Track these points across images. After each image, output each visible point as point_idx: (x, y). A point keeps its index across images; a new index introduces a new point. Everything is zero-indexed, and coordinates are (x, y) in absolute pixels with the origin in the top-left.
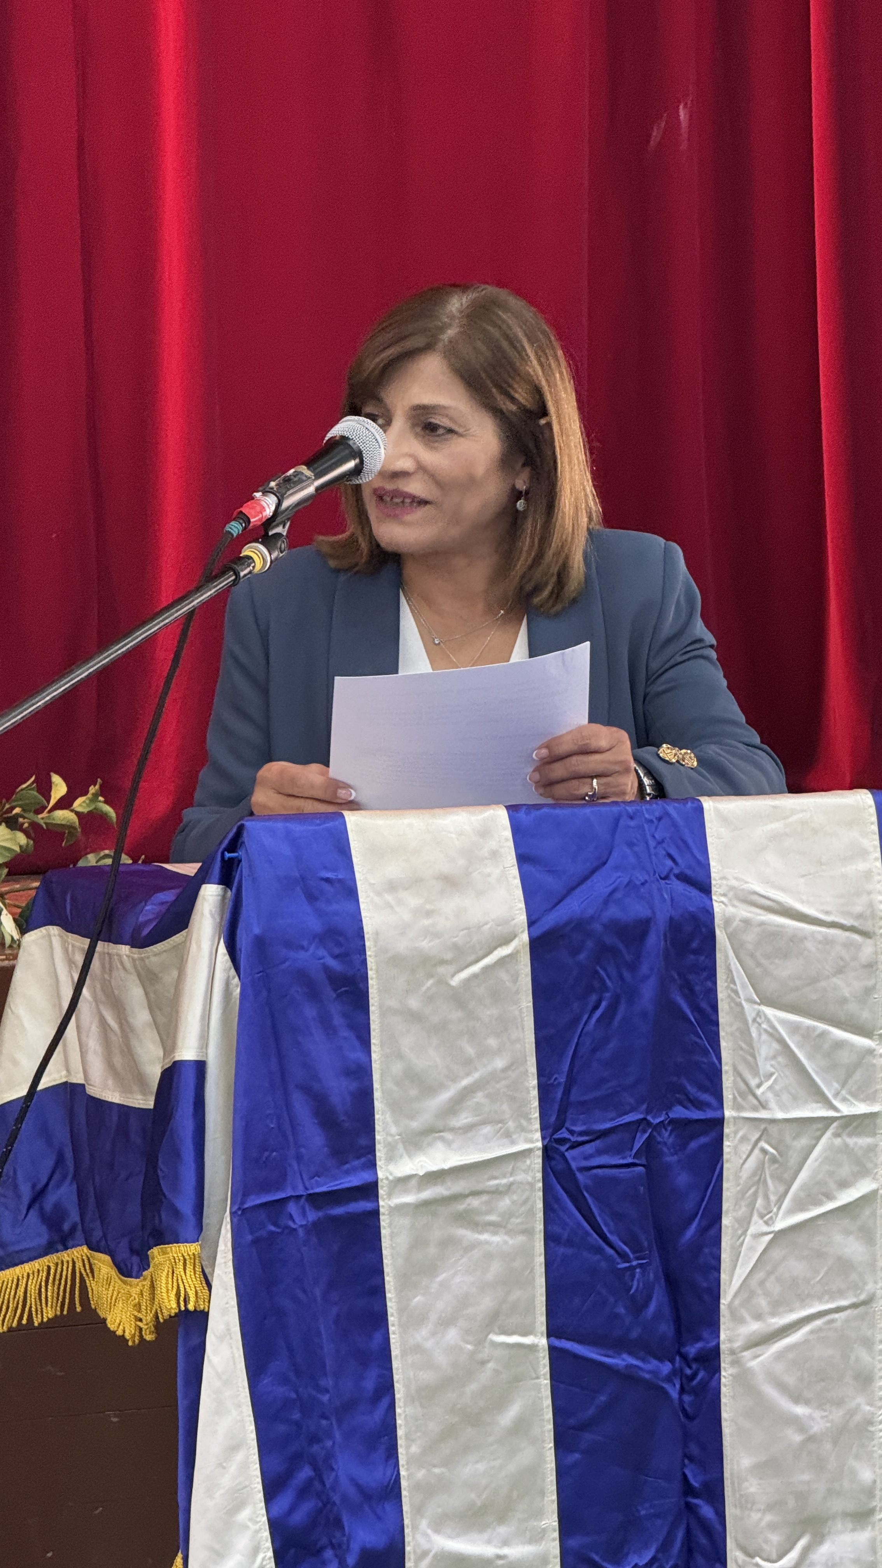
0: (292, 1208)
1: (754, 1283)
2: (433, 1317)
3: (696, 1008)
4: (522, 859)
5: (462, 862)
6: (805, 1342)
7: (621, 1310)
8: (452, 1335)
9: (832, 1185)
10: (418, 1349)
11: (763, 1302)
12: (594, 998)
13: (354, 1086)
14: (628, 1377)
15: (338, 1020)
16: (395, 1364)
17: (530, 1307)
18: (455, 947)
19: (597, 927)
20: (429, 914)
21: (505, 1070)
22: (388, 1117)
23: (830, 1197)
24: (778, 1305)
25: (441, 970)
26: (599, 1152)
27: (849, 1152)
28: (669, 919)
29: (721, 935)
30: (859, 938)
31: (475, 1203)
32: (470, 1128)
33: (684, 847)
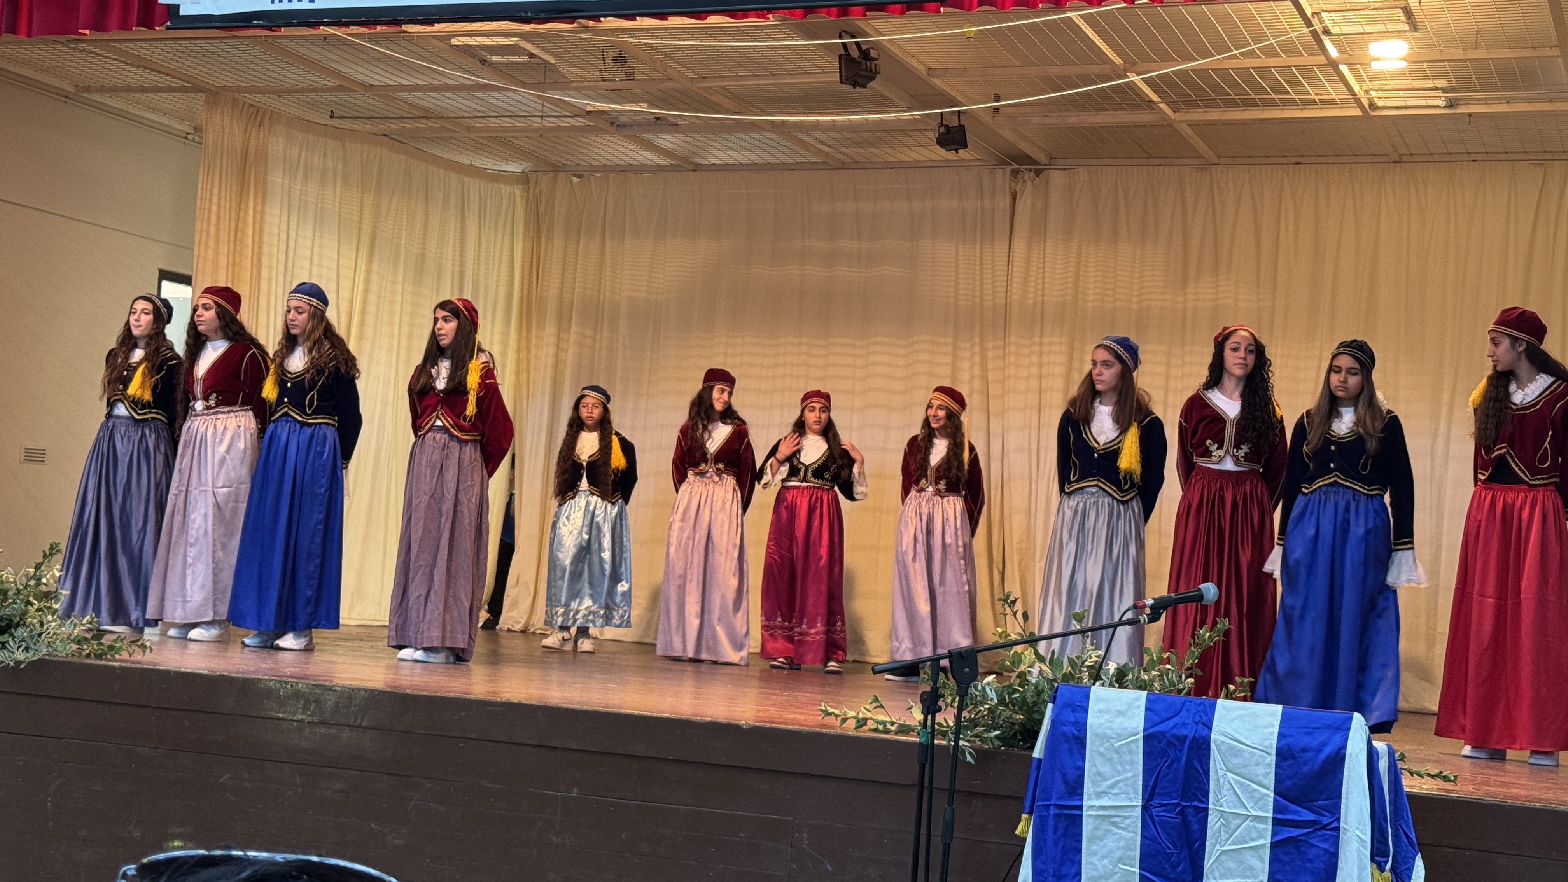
0: (1052, 808)
1: (1214, 866)
2: (1100, 854)
3: (1203, 768)
4: (1148, 709)
5: (1126, 707)
7: (1167, 866)
8: (1106, 862)
9: (1248, 839)
10: (1092, 863)
11: (1217, 874)
12: (1165, 759)
13: (1078, 773)
15: (1075, 751)
16: (1083, 866)
17: (1134, 859)
18: (1117, 734)
19: (1168, 735)
20: (1111, 722)
21: (1131, 777)
22: (1090, 785)
23: (1247, 843)
25: (1112, 740)
26: (1163, 811)
27: (1256, 828)
28: (1194, 736)
29: (1212, 745)
30: (1265, 755)
31: (1117, 819)
32: (1117, 794)
33: (1206, 714)
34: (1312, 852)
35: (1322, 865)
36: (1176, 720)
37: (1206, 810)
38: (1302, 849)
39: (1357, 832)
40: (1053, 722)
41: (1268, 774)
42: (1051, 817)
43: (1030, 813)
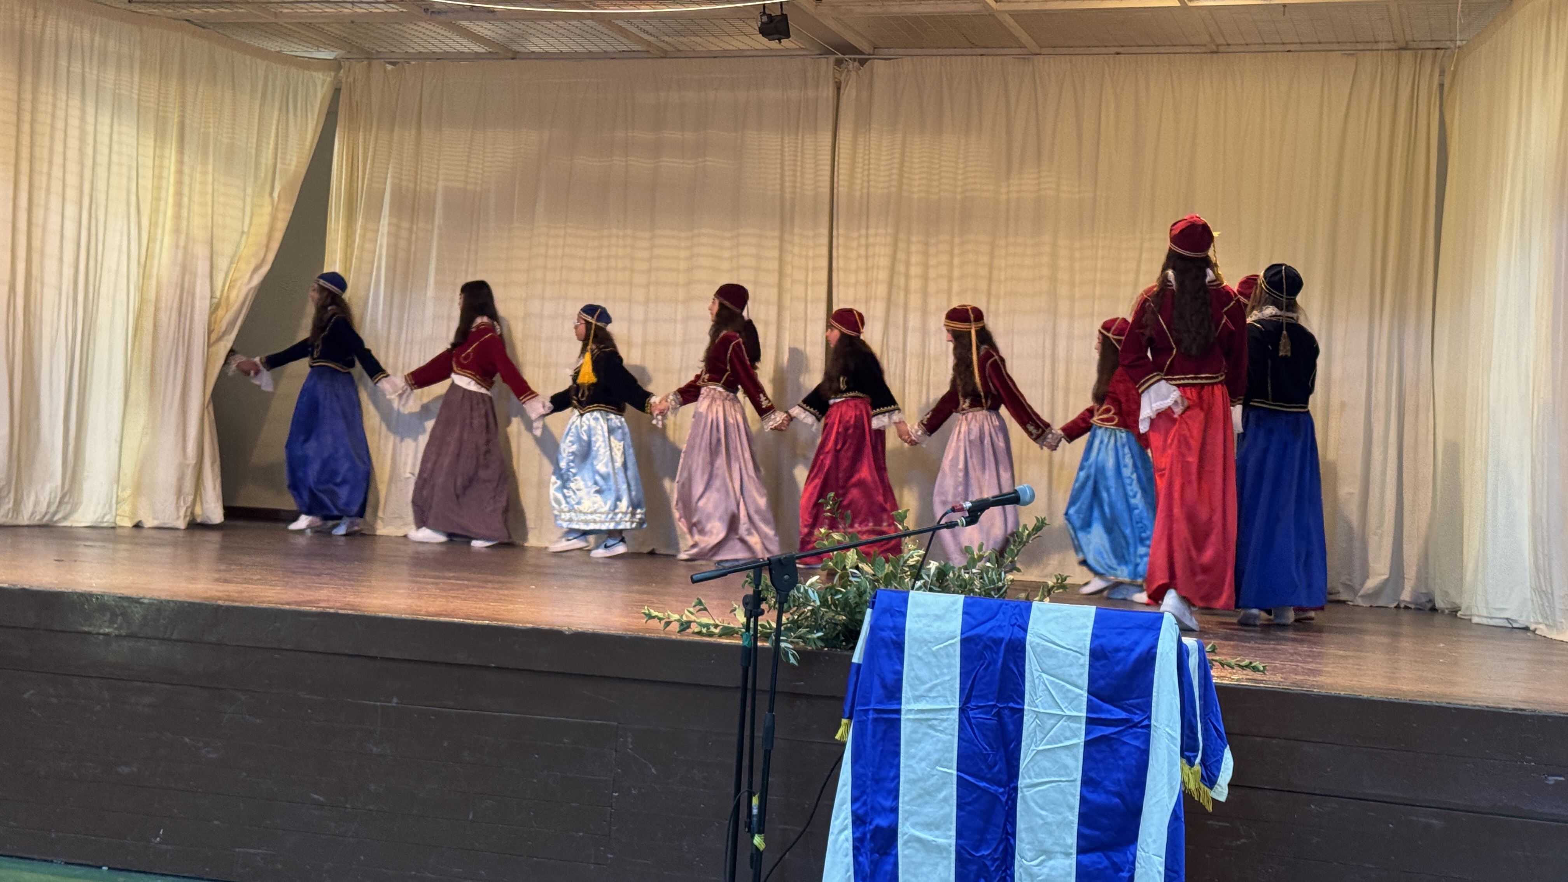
0: (871, 712)
1: (1029, 766)
2: (918, 758)
3: (1019, 671)
4: (964, 613)
5: (943, 611)
6: (1047, 789)
7: (983, 767)
8: (923, 764)
9: (1062, 738)
10: (910, 766)
11: (1032, 774)
12: (982, 662)
13: (896, 677)
14: (984, 790)
15: (894, 655)
16: (901, 769)
17: (951, 761)
18: (935, 637)
19: (985, 638)
21: (949, 680)
22: (908, 689)
23: (1061, 742)
24: (1037, 775)
25: (930, 644)
26: (980, 713)
27: (1070, 728)
28: (1010, 639)
29: (1028, 647)
30: (1079, 655)
31: (935, 722)
32: (934, 698)
33: (1022, 616)
34: (1124, 750)
35: (1133, 762)
36: (992, 623)
37: (1022, 710)
38: (1115, 747)
39: (1167, 729)
40: (872, 628)
41: (1081, 674)
42: (870, 721)
43: (850, 718)
